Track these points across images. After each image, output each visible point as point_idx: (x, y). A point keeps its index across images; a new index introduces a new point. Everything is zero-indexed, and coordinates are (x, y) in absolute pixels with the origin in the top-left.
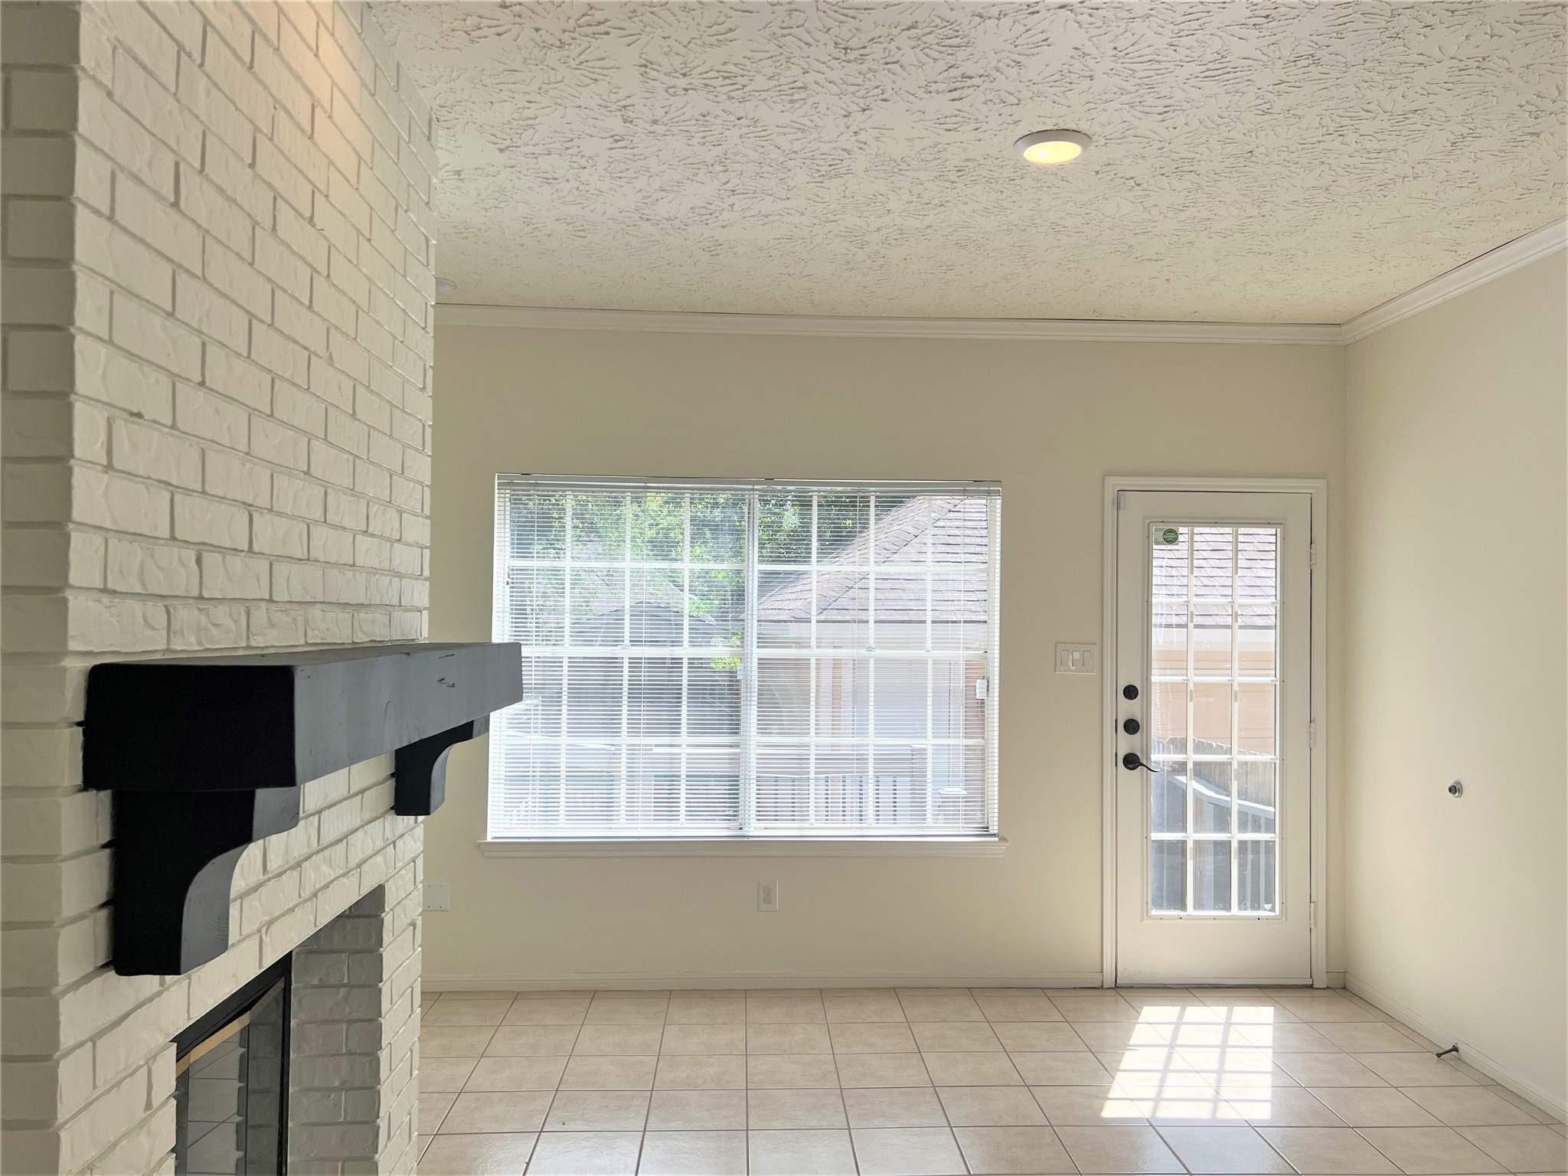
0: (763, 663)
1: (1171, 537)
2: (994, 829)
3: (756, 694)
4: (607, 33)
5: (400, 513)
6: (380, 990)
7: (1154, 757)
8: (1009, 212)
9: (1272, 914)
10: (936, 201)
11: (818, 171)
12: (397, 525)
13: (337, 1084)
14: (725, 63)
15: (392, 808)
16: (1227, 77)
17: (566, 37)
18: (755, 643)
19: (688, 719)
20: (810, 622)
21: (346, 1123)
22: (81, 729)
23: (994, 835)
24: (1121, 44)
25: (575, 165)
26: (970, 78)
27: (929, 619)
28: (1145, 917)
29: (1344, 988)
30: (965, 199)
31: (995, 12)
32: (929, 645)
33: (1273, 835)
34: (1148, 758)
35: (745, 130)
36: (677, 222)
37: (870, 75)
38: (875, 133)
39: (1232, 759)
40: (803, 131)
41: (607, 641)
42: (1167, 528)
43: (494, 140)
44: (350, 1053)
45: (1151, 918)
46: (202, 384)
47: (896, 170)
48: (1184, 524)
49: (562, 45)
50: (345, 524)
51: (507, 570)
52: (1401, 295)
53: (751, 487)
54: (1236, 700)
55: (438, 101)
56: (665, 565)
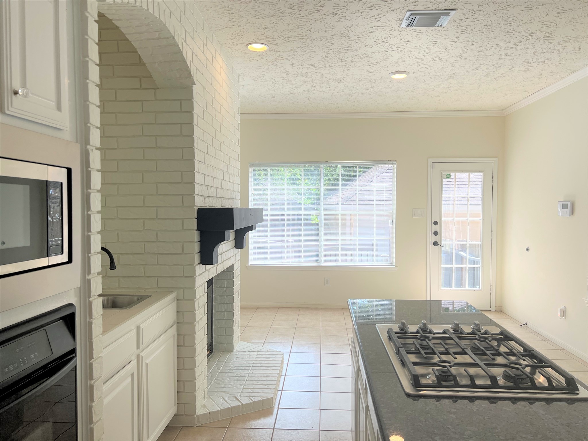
0: (325, 216)
1: (448, 176)
2: (394, 264)
3: (323, 225)
4: (283, 59)
5: (235, 176)
6: (233, 289)
7: (442, 242)
8: (391, 88)
9: (479, 289)
10: (370, 86)
11: (337, 82)
12: (234, 179)
13: (224, 310)
14: (312, 63)
15: (235, 247)
16: (440, 60)
17: (273, 60)
18: (323, 210)
19: (304, 232)
20: (339, 205)
21: (226, 319)
22: (197, 220)
23: (394, 265)
24: (410, 56)
25: (273, 83)
26: (374, 63)
27: (375, 204)
28: (439, 289)
29: (501, 311)
30: (378, 86)
31: (377, 52)
32: (375, 210)
33: (479, 266)
34: (441, 243)
35: (317, 75)
36: (300, 94)
37: (348, 64)
38: (352, 74)
39: (467, 243)
40: (333, 74)
41: (280, 210)
42: (447, 174)
43: (253, 79)
44: (227, 303)
45: (441, 290)
46: (207, 153)
47: (358, 81)
48: (453, 172)
49: (272, 61)
50: (226, 180)
51: (252, 190)
52: (517, 102)
53: (321, 164)
54: (468, 225)
55: (241, 72)
56: (296, 187)
